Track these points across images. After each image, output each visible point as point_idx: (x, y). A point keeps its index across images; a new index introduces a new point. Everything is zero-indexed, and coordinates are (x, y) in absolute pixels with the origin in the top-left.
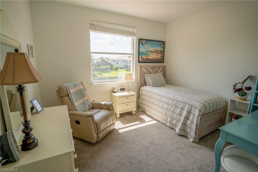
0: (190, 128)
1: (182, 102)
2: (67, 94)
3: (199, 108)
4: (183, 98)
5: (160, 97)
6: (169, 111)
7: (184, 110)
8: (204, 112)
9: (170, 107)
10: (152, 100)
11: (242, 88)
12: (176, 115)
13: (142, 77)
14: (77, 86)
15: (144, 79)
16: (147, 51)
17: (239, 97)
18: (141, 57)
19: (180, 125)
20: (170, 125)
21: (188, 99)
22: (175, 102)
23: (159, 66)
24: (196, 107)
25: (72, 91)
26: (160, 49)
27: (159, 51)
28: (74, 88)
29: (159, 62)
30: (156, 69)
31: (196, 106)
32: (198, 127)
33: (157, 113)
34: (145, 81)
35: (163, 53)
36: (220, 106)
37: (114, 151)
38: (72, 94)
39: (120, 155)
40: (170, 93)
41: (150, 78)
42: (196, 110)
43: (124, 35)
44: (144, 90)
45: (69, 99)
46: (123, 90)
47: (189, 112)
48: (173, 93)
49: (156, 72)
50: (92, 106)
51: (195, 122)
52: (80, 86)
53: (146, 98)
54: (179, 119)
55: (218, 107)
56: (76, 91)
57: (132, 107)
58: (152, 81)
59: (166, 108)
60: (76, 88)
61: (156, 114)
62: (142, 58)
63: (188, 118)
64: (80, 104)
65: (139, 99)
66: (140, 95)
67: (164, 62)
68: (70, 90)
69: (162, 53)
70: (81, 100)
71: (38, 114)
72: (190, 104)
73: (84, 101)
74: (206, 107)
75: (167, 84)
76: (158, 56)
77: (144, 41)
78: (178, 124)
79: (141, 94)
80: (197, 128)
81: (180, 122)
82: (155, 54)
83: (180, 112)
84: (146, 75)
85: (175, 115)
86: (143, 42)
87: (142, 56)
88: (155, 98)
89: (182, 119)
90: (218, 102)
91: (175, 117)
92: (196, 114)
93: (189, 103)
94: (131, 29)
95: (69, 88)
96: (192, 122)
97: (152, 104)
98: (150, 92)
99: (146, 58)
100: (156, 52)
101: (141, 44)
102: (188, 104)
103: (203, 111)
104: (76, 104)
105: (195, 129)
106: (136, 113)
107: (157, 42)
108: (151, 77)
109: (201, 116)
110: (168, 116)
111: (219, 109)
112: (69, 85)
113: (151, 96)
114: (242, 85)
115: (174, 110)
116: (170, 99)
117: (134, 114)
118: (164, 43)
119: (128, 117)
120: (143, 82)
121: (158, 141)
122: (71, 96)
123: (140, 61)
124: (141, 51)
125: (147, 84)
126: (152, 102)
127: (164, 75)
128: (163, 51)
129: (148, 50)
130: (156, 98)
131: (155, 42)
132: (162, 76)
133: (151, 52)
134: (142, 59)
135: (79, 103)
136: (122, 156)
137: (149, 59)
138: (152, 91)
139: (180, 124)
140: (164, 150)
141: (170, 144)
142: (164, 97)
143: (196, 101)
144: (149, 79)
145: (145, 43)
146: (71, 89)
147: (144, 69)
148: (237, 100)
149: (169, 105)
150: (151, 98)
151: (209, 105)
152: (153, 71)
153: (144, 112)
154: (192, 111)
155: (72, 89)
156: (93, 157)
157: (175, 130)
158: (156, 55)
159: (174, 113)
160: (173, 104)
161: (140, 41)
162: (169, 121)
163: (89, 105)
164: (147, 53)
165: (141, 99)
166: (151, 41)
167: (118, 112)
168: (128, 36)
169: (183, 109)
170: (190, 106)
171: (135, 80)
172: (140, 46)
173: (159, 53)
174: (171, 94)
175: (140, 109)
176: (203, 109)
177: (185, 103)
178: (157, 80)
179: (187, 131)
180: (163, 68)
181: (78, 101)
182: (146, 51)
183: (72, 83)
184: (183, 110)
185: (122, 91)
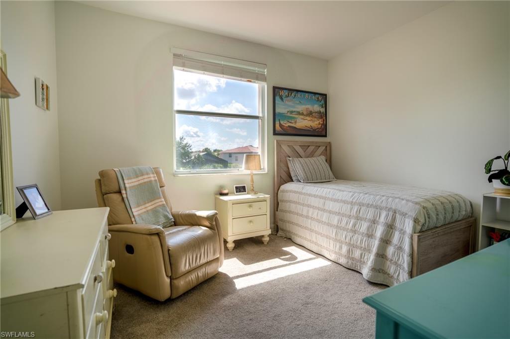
0: (396, 263)
1: (372, 205)
2: (117, 189)
3: (411, 214)
4: (372, 196)
5: (322, 201)
6: (344, 229)
7: (378, 224)
8: (425, 223)
9: (345, 220)
10: (305, 209)
11: (506, 168)
12: (360, 237)
13: (282, 165)
14: (142, 175)
15: (285, 169)
16: (292, 112)
17: (502, 190)
18: (280, 123)
19: (370, 259)
20: (348, 262)
21: (384, 198)
22: (356, 208)
23: (316, 142)
24: (406, 214)
25: (129, 183)
26: (317, 108)
27: (316, 113)
28: (135, 178)
29: (316, 134)
30: (311, 148)
31: (404, 210)
32: (415, 261)
33: (316, 239)
34: (290, 173)
35: (324, 116)
36: (460, 212)
37: (214, 320)
38: (128, 190)
39: (228, 329)
40: (343, 191)
41: (300, 165)
42: (407, 220)
43: (243, 79)
44: (287, 191)
45: (120, 198)
46: (241, 189)
47: (390, 227)
48: (350, 190)
49: (312, 155)
50: (173, 220)
51: (407, 247)
52: (149, 174)
53: (293, 207)
54: (368, 245)
55: (456, 216)
56: (140, 185)
57: (263, 228)
58: (304, 170)
59: (336, 225)
60: (140, 178)
61: (315, 241)
62: (281, 125)
63: (388, 240)
64: (145, 212)
65: (277, 212)
66: (280, 203)
67: (327, 135)
68: (126, 181)
69: (321, 118)
70: (150, 204)
71: (35, 219)
72: (391, 208)
73: (155, 208)
74: (430, 211)
75: (336, 178)
76: (315, 123)
77: (284, 91)
78: (365, 257)
79: (280, 200)
80: (412, 261)
81: (370, 253)
82: (307, 118)
83: (368, 229)
84: (290, 160)
85: (357, 238)
86: (282, 93)
87: (282, 122)
88: (310, 205)
89: (376, 243)
90: (456, 204)
91: (359, 241)
92: (407, 228)
93: (389, 206)
94: (258, 68)
95: (124, 175)
96: (400, 248)
97: (305, 219)
98: (300, 193)
99: (289, 126)
100: (310, 114)
101: (277, 98)
102: (387, 208)
103: (422, 220)
104: (136, 211)
105: (409, 264)
106: (270, 239)
107: (310, 95)
108: (301, 163)
109: (420, 232)
110: (341, 242)
111: (458, 221)
112: (125, 170)
113: (301, 201)
114: (506, 162)
115: (354, 225)
116: (345, 202)
117: (266, 243)
118: (324, 96)
119: (253, 249)
120: (284, 176)
121: (322, 296)
122: (126, 194)
123: (276, 132)
124: (277, 111)
125: (294, 179)
126: (305, 213)
127: (329, 161)
128: (323, 112)
129: (294, 110)
130: (312, 205)
131: (307, 94)
132: (325, 162)
133: (299, 113)
134: (281, 128)
135: (144, 210)
136: (233, 331)
137: (295, 128)
138: (304, 191)
139: (372, 257)
140: (336, 316)
141: (352, 303)
142: (331, 200)
143: (403, 199)
144: (296, 167)
145: (287, 96)
146: (128, 179)
147: (285, 148)
148: (499, 196)
149: (343, 215)
150: (301, 207)
151: (436, 209)
152: (305, 152)
153: (289, 239)
154: (398, 224)
155: (131, 179)
156: (161, 333)
157: (360, 273)
158: (310, 120)
159: (355, 233)
160: (352, 214)
161: (277, 92)
162: (346, 254)
163: (166, 217)
164: (291, 115)
165: (282, 211)
166: (299, 93)
167: (230, 236)
168: (251, 81)
169: (374, 222)
170: (391, 214)
171: (268, 171)
172: (276, 102)
173: (315, 117)
174: (345, 193)
175: (280, 233)
176: (423, 216)
177: (378, 208)
178: (314, 169)
179: (390, 273)
180: (325, 147)
181: (142, 205)
182: (288, 112)
183: (134, 167)
184: (375, 224)
185: (240, 192)
